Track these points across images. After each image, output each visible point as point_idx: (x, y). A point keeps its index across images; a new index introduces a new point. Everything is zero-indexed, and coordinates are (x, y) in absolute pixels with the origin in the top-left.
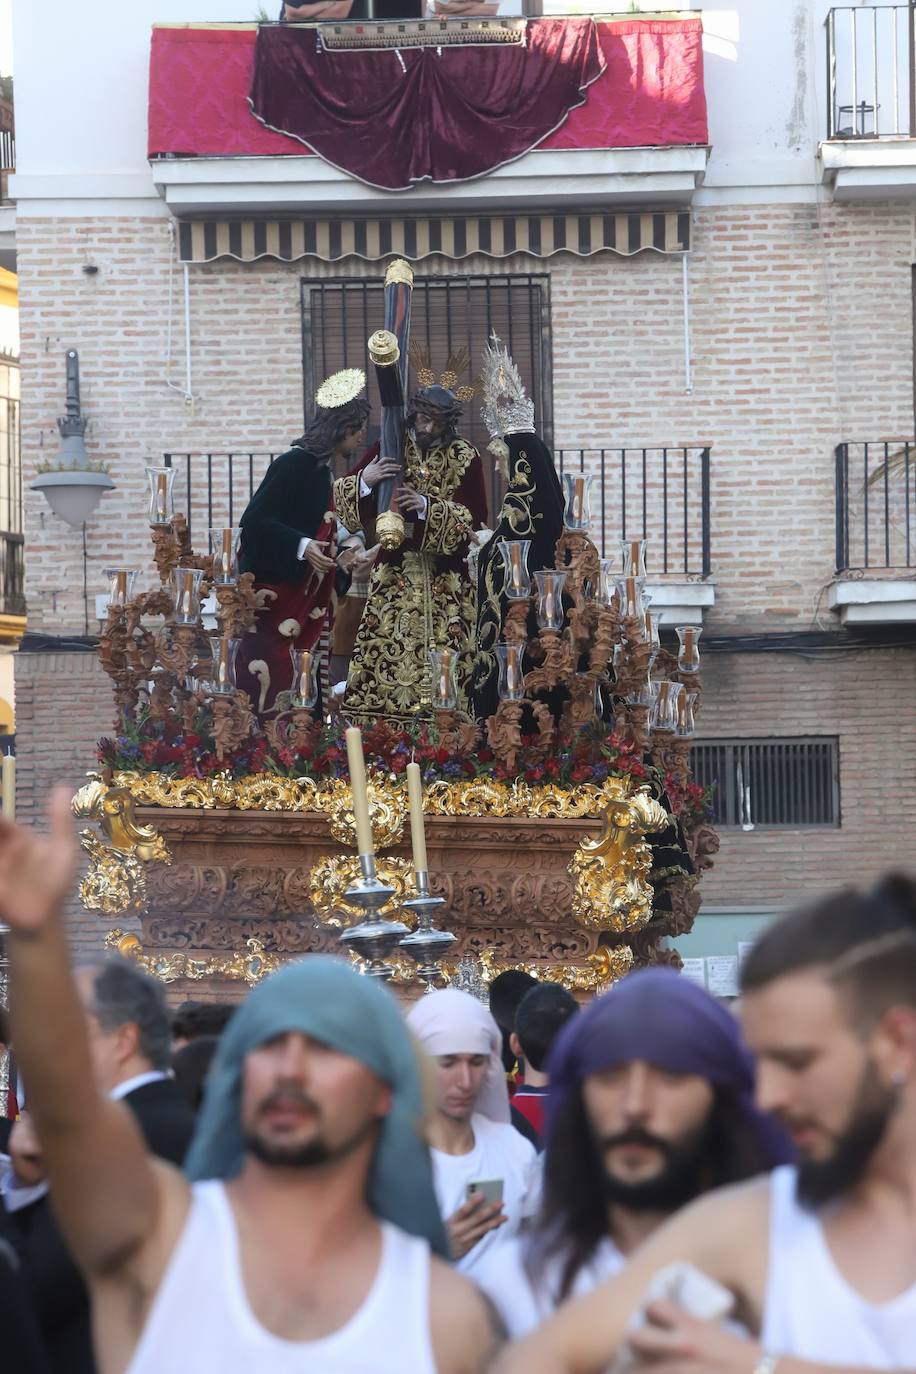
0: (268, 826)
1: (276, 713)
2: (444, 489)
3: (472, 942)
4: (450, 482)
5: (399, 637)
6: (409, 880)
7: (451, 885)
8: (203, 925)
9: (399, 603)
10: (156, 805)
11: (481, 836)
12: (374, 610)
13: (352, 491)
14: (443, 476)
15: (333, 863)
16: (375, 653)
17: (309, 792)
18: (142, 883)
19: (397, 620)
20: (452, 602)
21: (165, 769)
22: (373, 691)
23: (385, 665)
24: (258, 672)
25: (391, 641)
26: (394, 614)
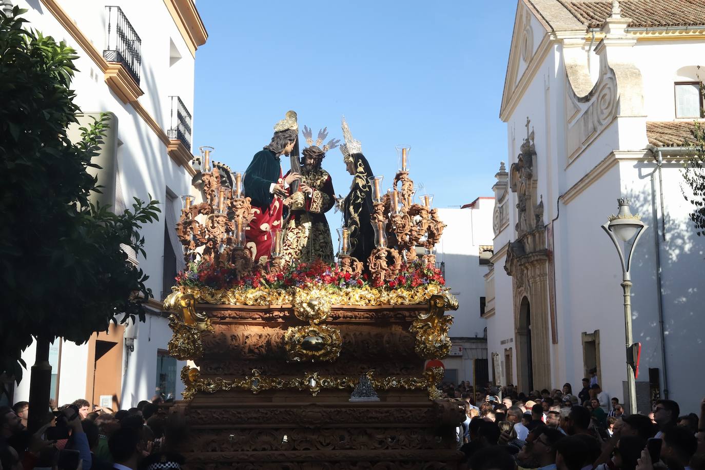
0: (261, 314)
3: (361, 368)
4: (319, 186)
5: (300, 248)
6: (334, 337)
7: (354, 339)
8: (230, 363)
9: (299, 235)
10: (207, 303)
11: (365, 316)
12: (289, 239)
14: (316, 183)
15: (295, 330)
17: (282, 296)
18: (199, 342)
19: (299, 242)
20: (321, 234)
21: (212, 284)
24: (251, 247)
26: (297, 240)
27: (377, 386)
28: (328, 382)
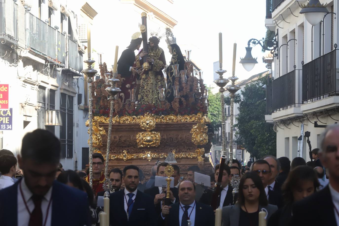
0: (126, 127)
1: (126, 104)
2: (157, 58)
3: (170, 149)
4: (158, 56)
5: (149, 89)
6: (157, 136)
7: (166, 137)
8: (114, 148)
9: (148, 82)
10: (103, 123)
11: (172, 127)
12: (143, 84)
13: (138, 59)
14: (156, 55)
15: (141, 133)
16: (144, 93)
17: (135, 119)
18: (101, 139)
20: (159, 81)
21: (105, 115)
22: (144, 101)
23: (146, 95)
24: (122, 96)
25: (147, 90)
26: (147, 85)
27: (177, 157)
28: (155, 156)
